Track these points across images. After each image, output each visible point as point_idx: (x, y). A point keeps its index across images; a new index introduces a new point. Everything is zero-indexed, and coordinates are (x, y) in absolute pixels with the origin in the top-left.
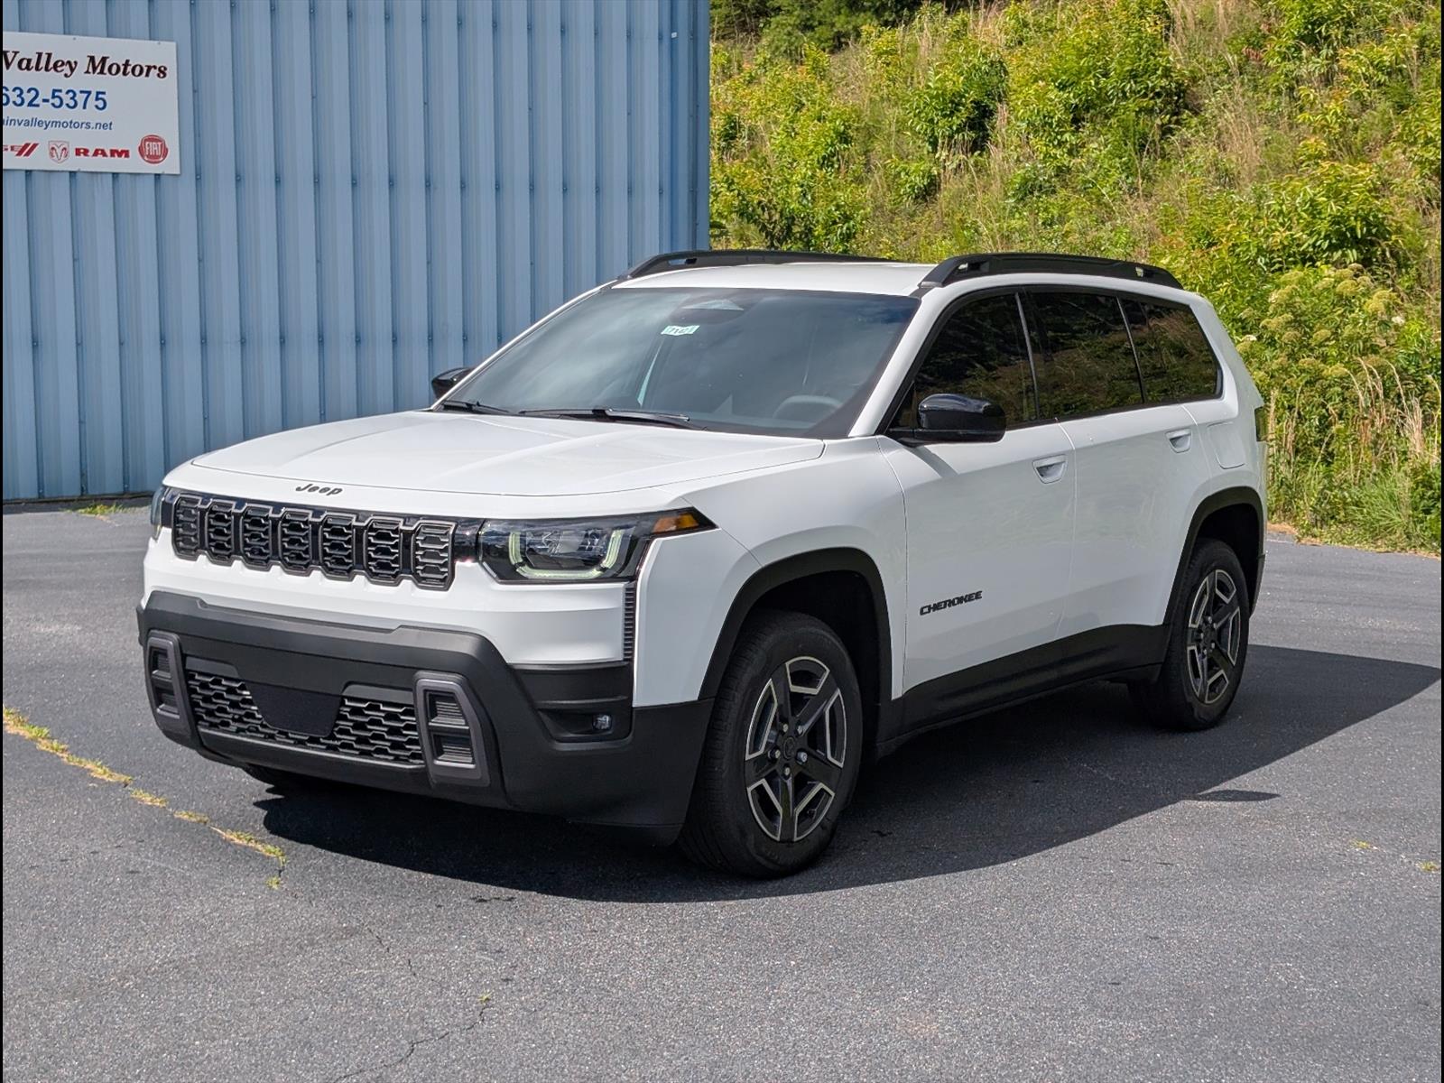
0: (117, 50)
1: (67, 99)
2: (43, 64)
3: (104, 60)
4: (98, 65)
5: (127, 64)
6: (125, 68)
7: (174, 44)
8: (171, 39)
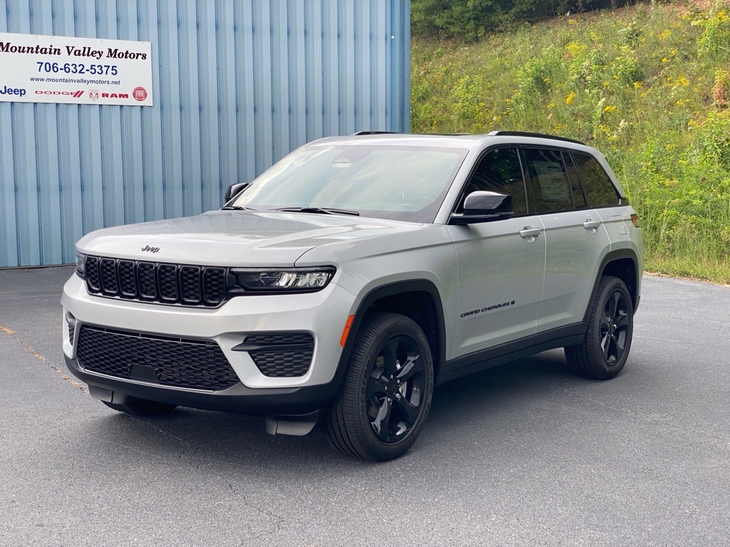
0: (122, 46)
1: (98, 70)
2: (86, 53)
3: (116, 50)
4: (113, 53)
5: (127, 53)
6: (126, 55)
7: (150, 43)
8: (148, 41)
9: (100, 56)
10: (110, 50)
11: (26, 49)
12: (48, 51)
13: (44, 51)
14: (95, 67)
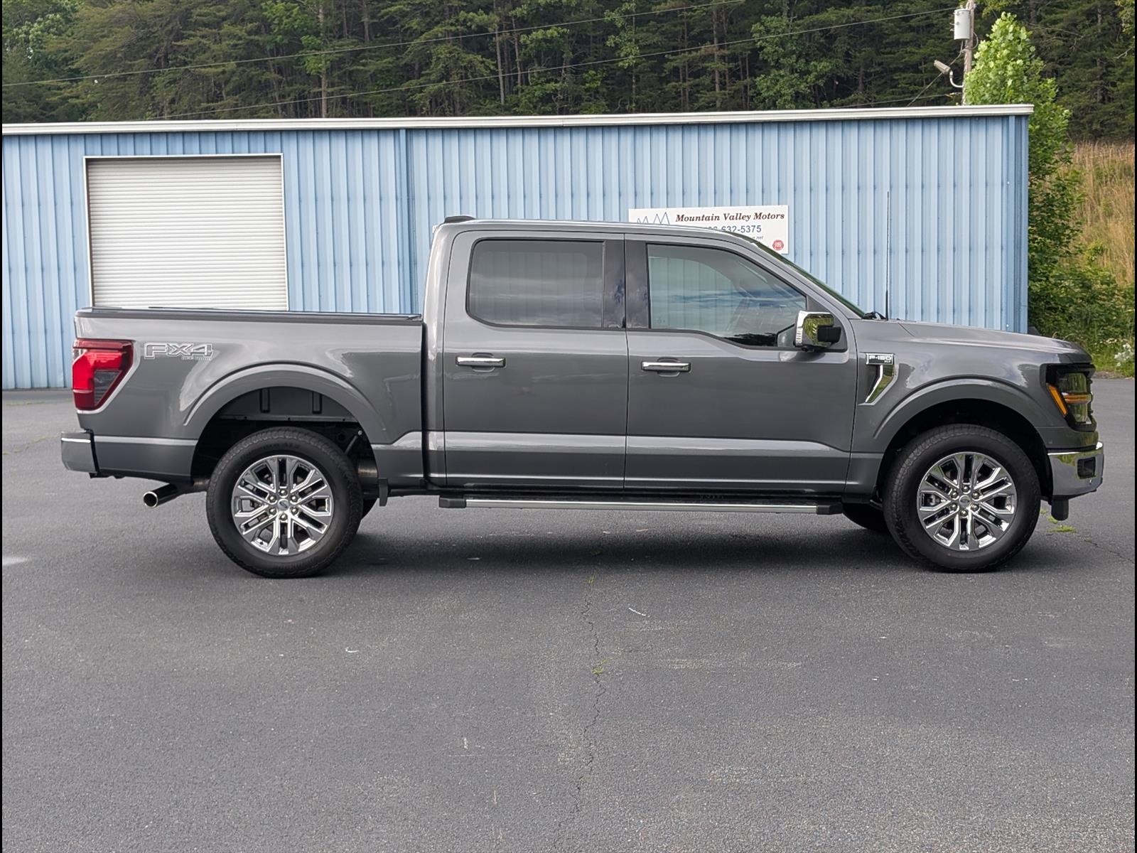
0: (765, 210)
1: (746, 229)
2: (738, 217)
3: (760, 214)
4: (758, 216)
5: (769, 214)
6: (769, 216)
7: (787, 206)
8: (786, 204)
9: (749, 218)
10: (756, 214)
11: (695, 219)
12: (711, 218)
13: (708, 219)
14: (745, 228)
